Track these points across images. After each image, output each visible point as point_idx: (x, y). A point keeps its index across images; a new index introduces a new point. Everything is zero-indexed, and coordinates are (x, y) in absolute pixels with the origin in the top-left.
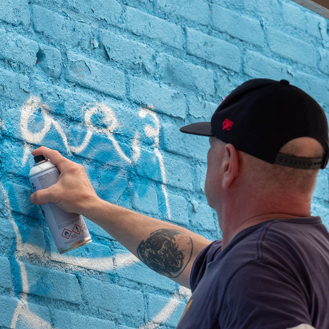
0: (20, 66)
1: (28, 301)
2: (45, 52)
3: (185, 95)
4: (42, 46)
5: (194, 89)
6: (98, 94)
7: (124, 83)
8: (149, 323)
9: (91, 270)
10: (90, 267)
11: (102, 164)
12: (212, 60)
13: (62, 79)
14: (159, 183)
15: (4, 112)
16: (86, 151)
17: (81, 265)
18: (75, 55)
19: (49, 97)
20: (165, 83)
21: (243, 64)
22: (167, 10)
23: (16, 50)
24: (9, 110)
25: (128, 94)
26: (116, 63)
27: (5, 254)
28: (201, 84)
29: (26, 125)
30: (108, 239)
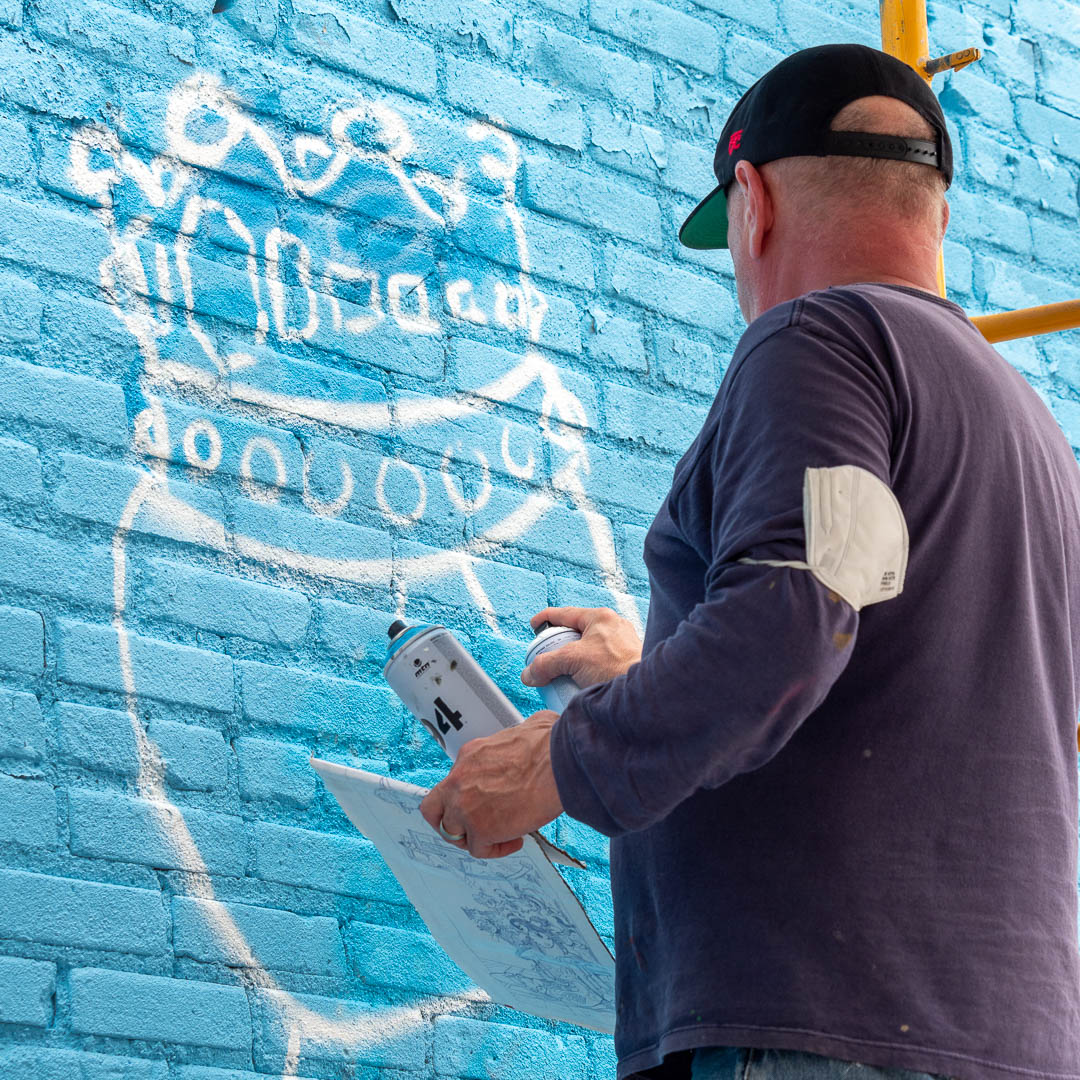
0: (171, 11)
1: (170, 475)
3: (583, 106)
5: (608, 97)
6: (369, 84)
7: (433, 69)
8: (476, 539)
9: (332, 425)
10: (330, 419)
11: (372, 221)
12: (649, 46)
13: (280, 48)
14: (512, 270)
15: (126, 96)
16: (333, 190)
17: (308, 414)
19: (243, 79)
20: (535, 80)
21: (724, 59)
24: (140, 95)
25: (441, 91)
26: (416, 29)
27: (114, 379)
28: (621, 88)
29: (180, 127)
30: (379, 367)
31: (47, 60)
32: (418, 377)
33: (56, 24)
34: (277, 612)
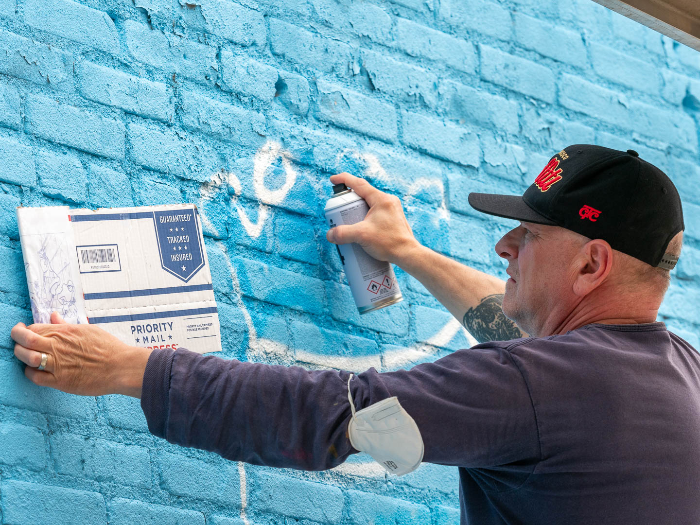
0: (252, 101)
2: (287, 82)
3: (478, 135)
4: (283, 73)
5: (491, 127)
6: (360, 136)
7: (395, 121)
10: (349, 369)
12: (515, 88)
13: (311, 118)
15: (232, 163)
18: (327, 85)
19: (293, 142)
20: (451, 120)
21: (557, 92)
22: (454, 21)
23: (247, 80)
24: (238, 161)
25: (400, 136)
26: (384, 95)
27: (233, 354)
28: (500, 120)
29: (261, 180)
30: (374, 330)
31: (189, 144)
32: (395, 335)
33: (192, 119)
34: (327, 501)
